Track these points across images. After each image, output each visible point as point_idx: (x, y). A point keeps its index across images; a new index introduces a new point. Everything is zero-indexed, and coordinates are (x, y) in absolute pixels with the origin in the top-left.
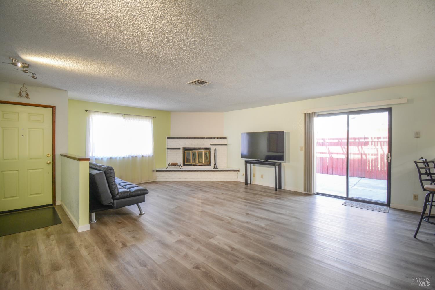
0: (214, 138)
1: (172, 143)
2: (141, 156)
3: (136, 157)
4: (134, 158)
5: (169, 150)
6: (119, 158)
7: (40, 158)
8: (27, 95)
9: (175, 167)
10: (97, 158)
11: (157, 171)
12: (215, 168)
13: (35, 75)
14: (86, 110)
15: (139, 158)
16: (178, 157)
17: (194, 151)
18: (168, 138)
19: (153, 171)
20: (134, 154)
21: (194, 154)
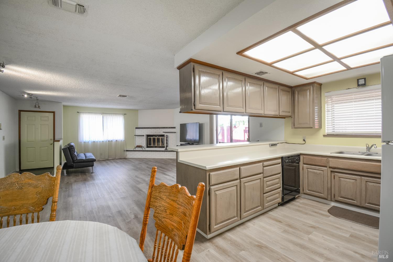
0: (167, 128)
1: (139, 132)
2: (115, 140)
3: (112, 141)
4: (110, 142)
5: (136, 137)
6: (100, 142)
7: (47, 141)
8: (39, 106)
9: (140, 148)
10: (85, 141)
11: (127, 151)
12: (166, 149)
13: (37, 98)
14: (77, 112)
15: (113, 141)
16: (143, 142)
17: (154, 137)
18: (136, 128)
19: (124, 151)
20: (110, 138)
21: (154, 139)
